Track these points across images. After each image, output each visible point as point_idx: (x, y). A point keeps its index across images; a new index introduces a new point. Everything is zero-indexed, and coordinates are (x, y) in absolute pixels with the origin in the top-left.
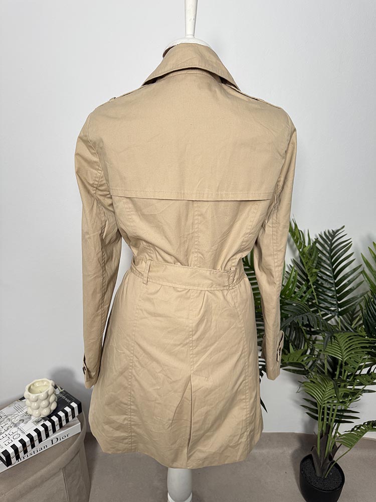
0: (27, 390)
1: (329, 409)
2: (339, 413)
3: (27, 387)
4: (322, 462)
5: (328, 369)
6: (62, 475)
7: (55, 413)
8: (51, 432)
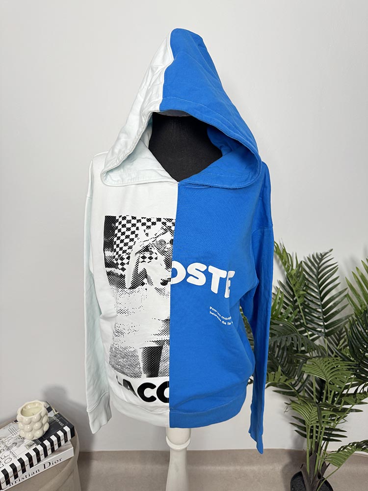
2: (328, 432)
3: (20, 410)
4: (311, 479)
7: (46, 436)
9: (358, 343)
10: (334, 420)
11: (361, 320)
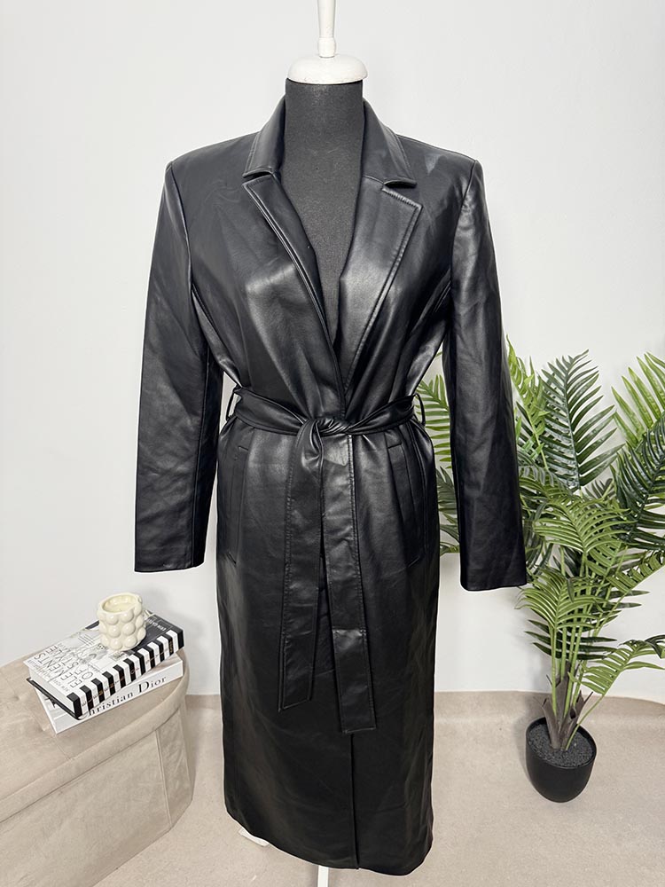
0: (101, 607)
1: (569, 638)
2: (585, 644)
3: (101, 604)
4: (560, 723)
5: (566, 573)
6: (155, 742)
7: (143, 644)
8: (138, 672)
9: (633, 490)
10: (595, 624)
11: (637, 455)
